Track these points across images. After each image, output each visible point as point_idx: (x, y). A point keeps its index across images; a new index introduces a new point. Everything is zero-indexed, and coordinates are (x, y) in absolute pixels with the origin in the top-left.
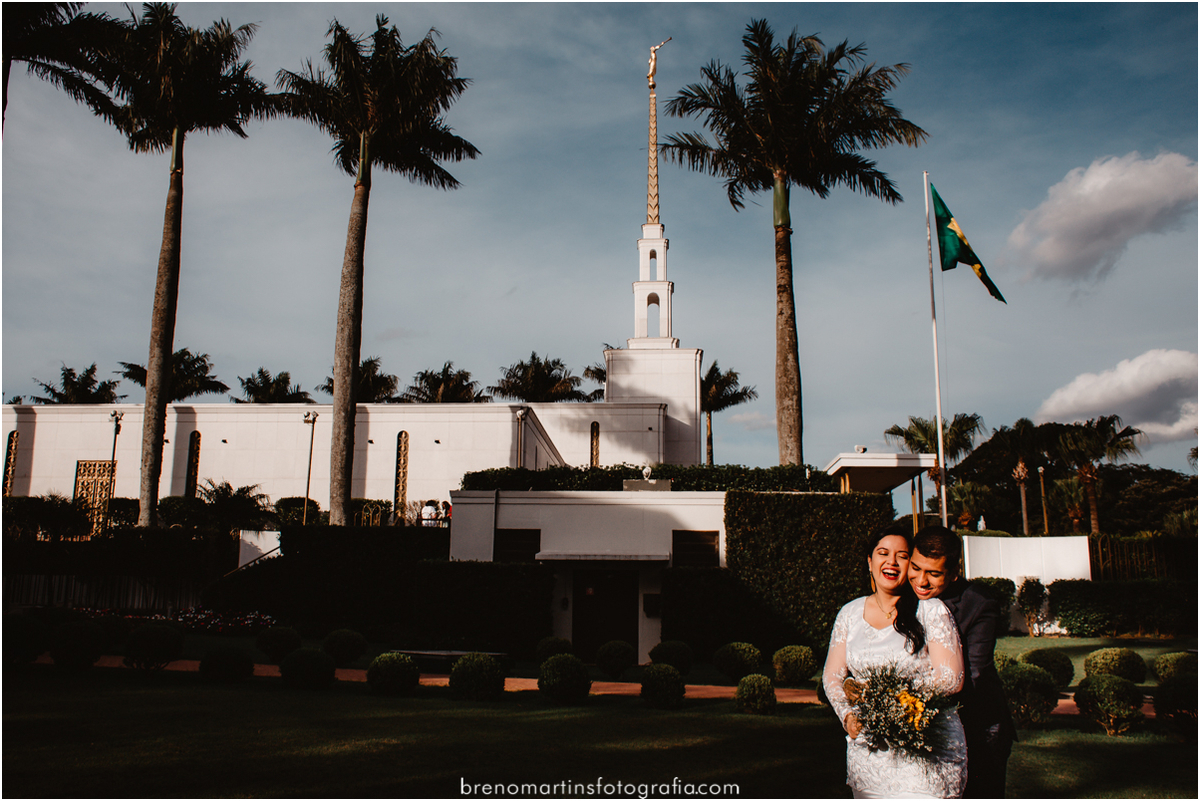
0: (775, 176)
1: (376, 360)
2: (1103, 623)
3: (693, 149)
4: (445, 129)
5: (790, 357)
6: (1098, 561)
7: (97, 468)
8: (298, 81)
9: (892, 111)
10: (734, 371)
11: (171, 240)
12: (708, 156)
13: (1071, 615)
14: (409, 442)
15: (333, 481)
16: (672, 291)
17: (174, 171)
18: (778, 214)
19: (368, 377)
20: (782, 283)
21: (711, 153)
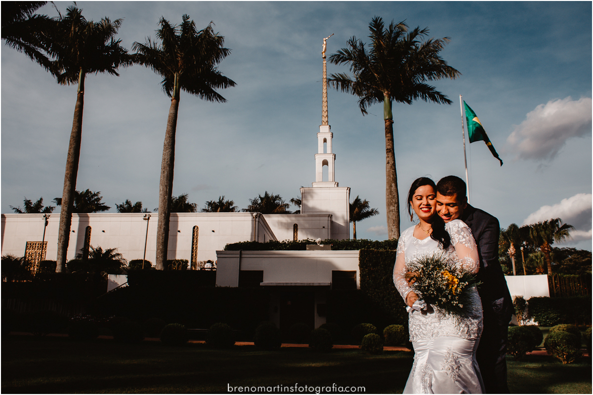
0: (384, 94)
1: (186, 196)
2: (556, 318)
3: (343, 82)
4: (218, 73)
5: (393, 185)
6: (553, 287)
7: (37, 245)
8: (143, 48)
9: (442, 62)
10: (367, 200)
11: (77, 127)
12: (351, 85)
13: (540, 315)
14: (199, 231)
15: (157, 249)
16: (335, 159)
17: (79, 92)
18: (386, 113)
19: (182, 204)
20: (389, 148)
21: (352, 84)
